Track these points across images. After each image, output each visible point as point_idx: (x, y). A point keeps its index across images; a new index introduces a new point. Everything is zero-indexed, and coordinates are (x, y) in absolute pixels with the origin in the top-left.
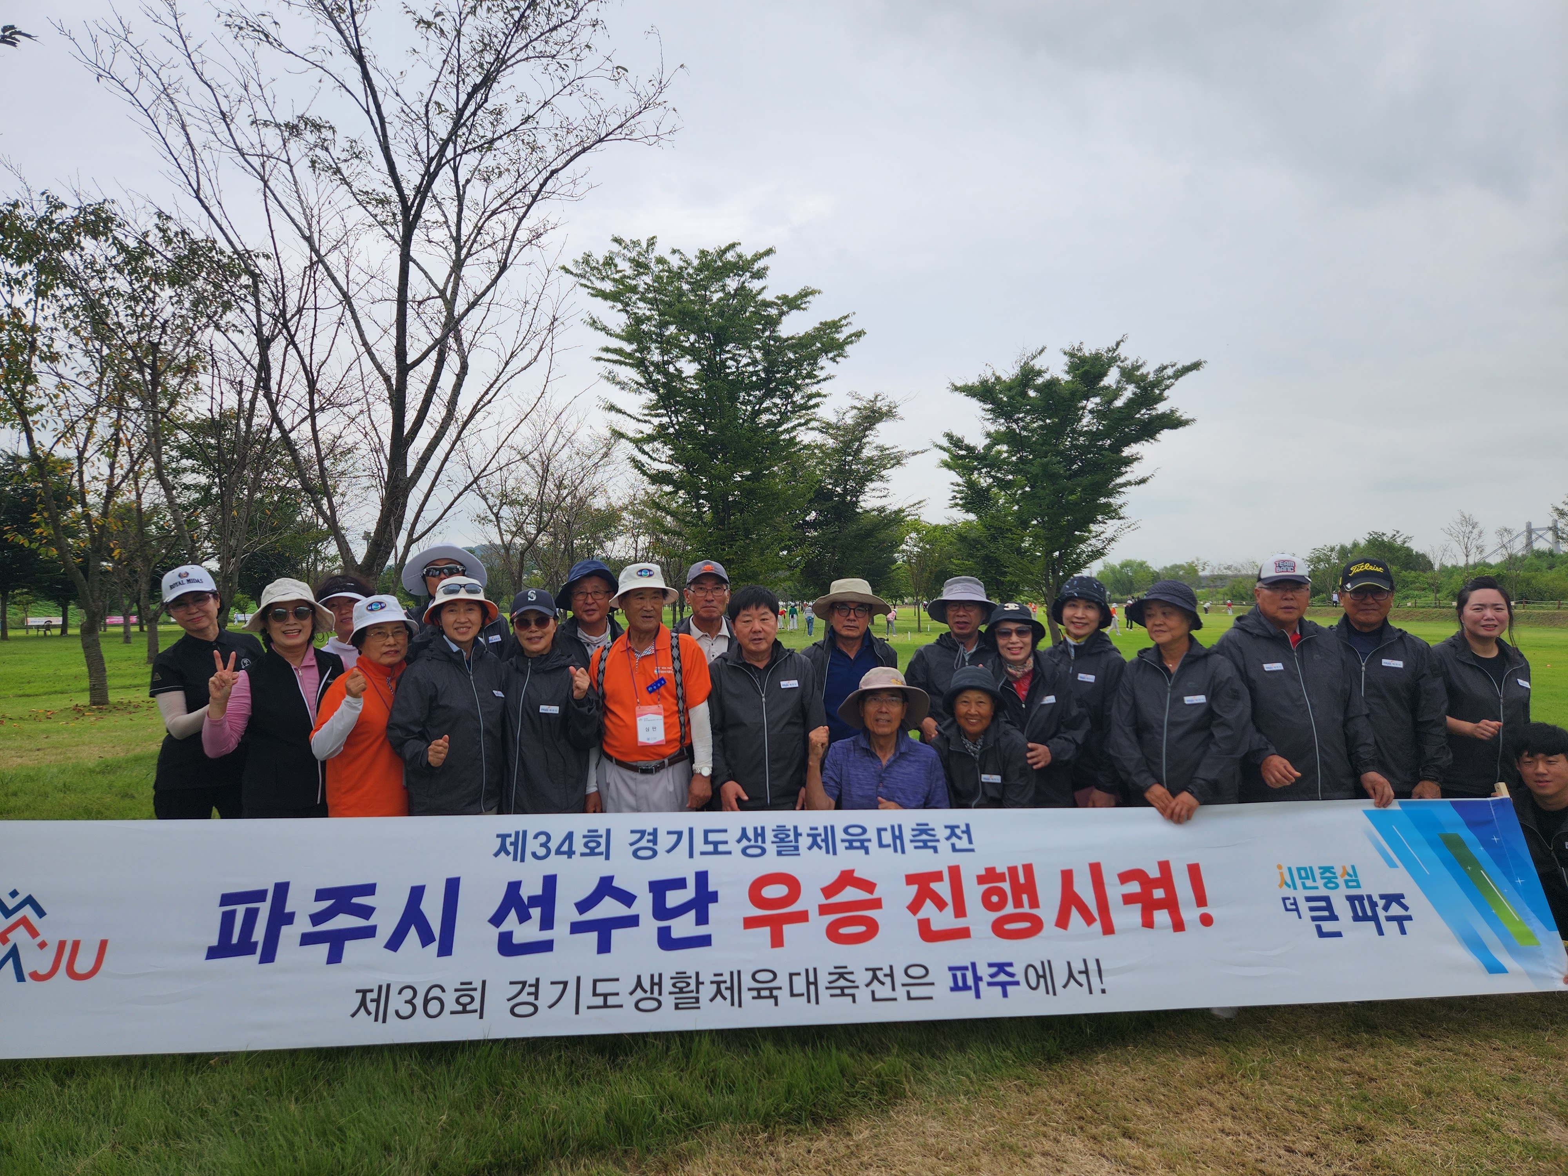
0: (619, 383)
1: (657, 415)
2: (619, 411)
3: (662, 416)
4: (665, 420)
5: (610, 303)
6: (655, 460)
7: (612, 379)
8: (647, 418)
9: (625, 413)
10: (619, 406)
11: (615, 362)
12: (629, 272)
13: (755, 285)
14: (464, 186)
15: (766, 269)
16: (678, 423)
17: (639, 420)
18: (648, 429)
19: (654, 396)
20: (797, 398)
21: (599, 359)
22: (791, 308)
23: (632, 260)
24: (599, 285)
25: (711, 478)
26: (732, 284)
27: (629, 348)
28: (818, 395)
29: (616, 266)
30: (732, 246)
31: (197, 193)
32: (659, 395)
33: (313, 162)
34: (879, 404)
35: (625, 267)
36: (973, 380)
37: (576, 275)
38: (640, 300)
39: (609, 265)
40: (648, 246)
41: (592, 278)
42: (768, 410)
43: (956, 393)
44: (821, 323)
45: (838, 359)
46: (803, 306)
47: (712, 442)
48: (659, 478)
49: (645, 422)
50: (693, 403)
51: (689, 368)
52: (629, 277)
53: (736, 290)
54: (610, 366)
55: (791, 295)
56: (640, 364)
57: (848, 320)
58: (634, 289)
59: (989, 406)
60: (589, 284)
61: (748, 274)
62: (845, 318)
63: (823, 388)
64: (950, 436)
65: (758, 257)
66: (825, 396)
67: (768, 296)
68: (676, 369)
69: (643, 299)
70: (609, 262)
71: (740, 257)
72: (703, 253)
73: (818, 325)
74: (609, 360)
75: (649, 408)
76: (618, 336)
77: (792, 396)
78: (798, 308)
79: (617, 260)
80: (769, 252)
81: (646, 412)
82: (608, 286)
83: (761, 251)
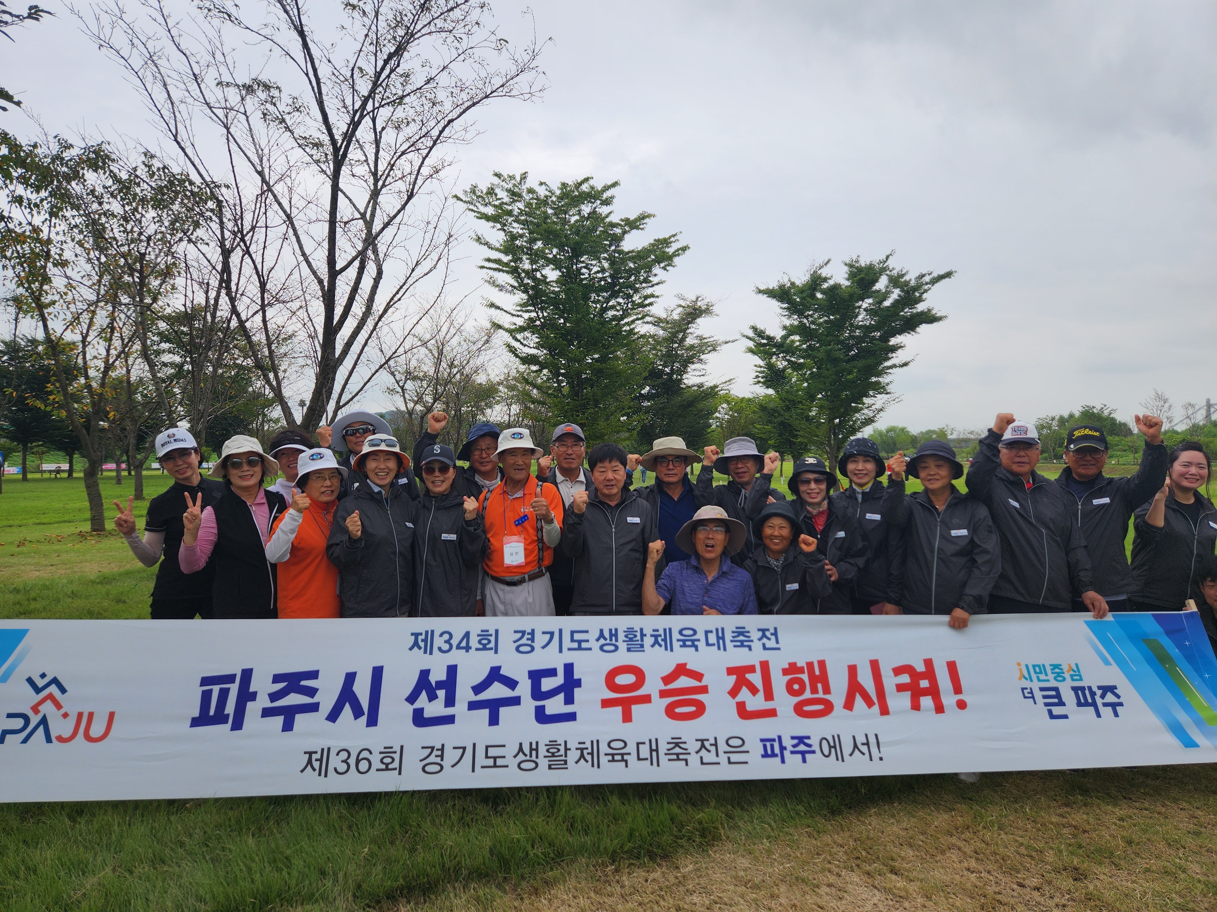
0: (498, 286)
1: (527, 311)
2: (498, 308)
3: (531, 311)
4: (533, 315)
5: (491, 224)
6: (525, 345)
7: (493, 283)
8: (519, 313)
9: (502, 309)
10: (498, 304)
11: (495, 269)
12: (506, 200)
13: (604, 210)
14: (381, 133)
15: (612, 197)
16: (543, 317)
17: (513, 315)
18: (520, 322)
19: (525, 296)
20: (636, 298)
21: (482, 267)
22: (632, 228)
23: (508, 191)
24: (483, 209)
25: (568, 360)
26: (586, 209)
27: (506, 259)
28: (652, 296)
29: (496, 195)
30: (587, 180)
31: (175, 137)
32: (529, 295)
33: (264, 115)
34: (699, 304)
35: (503, 195)
36: (773, 284)
37: (465, 202)
38: (514, 221)
39: (491, 194)
40: (521, 180)
41: (478, 204)
42: (613, 307)
43: (760, 295)
44: (655, 240)
45: (668, 268)
46: (641, 226)
47: (569, 332)
48: (528, 360)
49: (518, 316)
50: (555, 302)
51: (552, 274)
52: (506, 204)
53: (589, 214)
54: (491, 273)
55: (632, 218)
56: (514, 272)
57: (676, 238)
58: (510, 213)
59: (786, 305)
60: (475, 209)
61: (598, 202)
62: (674, 236)
63: (656, 290)
64: (754, 329)
65: (607, 188)
66: (658, 297)
67: (614, 218)
68: (542, 275)
69: (517, 221)
70: (491, 192)
71: (592, 188)
72: (564, 185)
73: (652, 242)
74: (490, 268)
75: (520, 305)
76: (497, 250)
77: (632, 297)
78: (637, 228)
79: (497, 191)
80: (615, 184)
81: (519, 308)
82: (490, 211)
83: (609, 184)
